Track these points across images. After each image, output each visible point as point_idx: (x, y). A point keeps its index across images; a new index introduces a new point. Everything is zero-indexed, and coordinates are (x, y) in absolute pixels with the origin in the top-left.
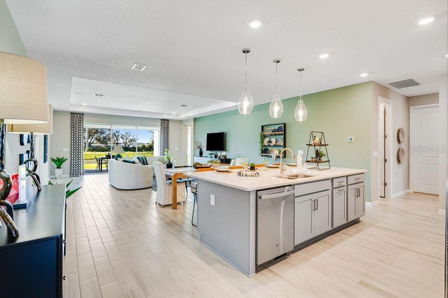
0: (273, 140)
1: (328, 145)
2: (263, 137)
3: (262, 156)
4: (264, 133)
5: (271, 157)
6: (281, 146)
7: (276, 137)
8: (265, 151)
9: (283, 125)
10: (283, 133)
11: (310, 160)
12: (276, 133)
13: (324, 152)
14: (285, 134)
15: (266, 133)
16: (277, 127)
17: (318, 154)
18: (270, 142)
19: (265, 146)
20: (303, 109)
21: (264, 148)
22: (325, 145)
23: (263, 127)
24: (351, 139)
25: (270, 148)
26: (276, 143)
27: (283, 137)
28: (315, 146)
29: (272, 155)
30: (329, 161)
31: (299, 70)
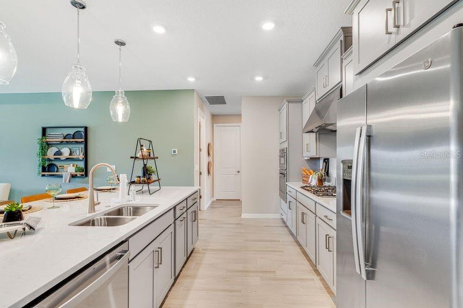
0: (66, 151)
1: (157, 158)
2: (45, 146)
3: (43, 175)
4: (48, 140)
5: (61, 176)
6: (80, 160)
7: (71, 146)
8: (49, 168)
9: (83, 130)
10: (83, 140)
11: (136, 179)
12: (68, 140)
13: (154, 168)
14: (86, 143)
15: (50, 140)
16: (72, 131)
17: (146, 172)
18: (59, 153)
19: (49, 160)
20: (124, 103)
21: (47, 163)
22: (154, 158)
23: (44, 130)
24: (174, 152)
25: (58, 163)
26: (71, 154)
27: (83, 146)
28: (143, 159)
29: (64, 174)
30: (159, 180)
31: (117, 43)
